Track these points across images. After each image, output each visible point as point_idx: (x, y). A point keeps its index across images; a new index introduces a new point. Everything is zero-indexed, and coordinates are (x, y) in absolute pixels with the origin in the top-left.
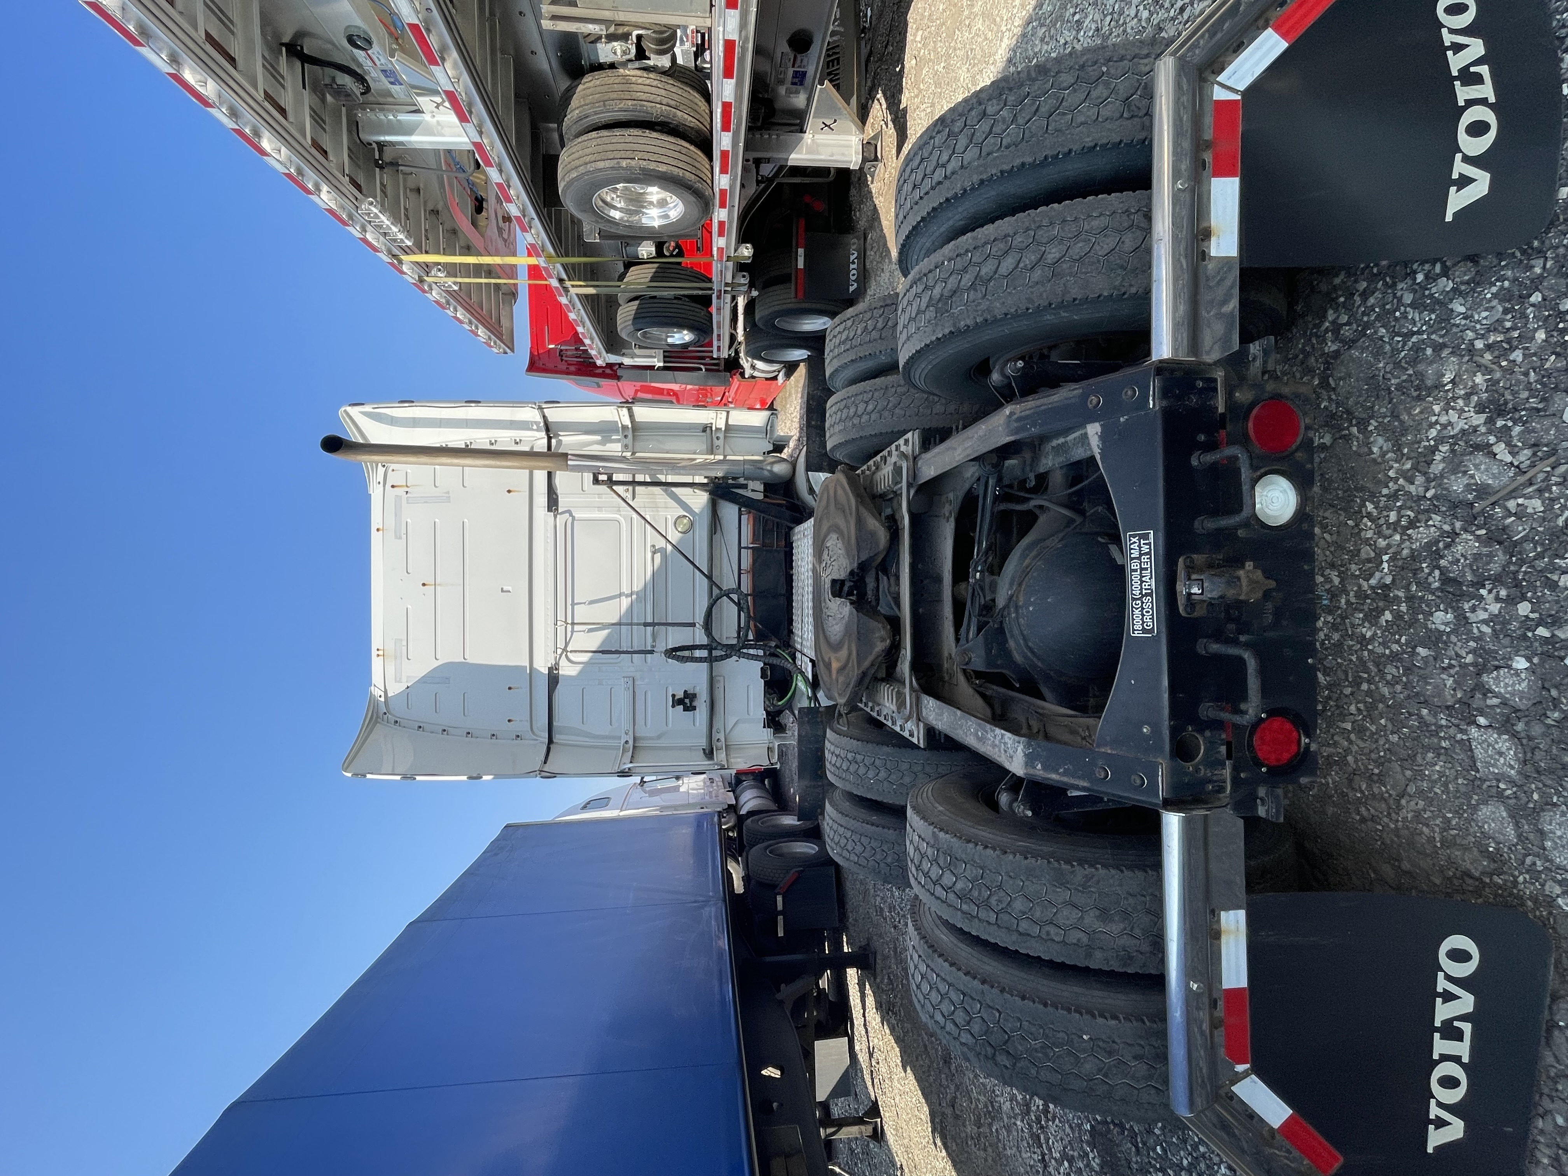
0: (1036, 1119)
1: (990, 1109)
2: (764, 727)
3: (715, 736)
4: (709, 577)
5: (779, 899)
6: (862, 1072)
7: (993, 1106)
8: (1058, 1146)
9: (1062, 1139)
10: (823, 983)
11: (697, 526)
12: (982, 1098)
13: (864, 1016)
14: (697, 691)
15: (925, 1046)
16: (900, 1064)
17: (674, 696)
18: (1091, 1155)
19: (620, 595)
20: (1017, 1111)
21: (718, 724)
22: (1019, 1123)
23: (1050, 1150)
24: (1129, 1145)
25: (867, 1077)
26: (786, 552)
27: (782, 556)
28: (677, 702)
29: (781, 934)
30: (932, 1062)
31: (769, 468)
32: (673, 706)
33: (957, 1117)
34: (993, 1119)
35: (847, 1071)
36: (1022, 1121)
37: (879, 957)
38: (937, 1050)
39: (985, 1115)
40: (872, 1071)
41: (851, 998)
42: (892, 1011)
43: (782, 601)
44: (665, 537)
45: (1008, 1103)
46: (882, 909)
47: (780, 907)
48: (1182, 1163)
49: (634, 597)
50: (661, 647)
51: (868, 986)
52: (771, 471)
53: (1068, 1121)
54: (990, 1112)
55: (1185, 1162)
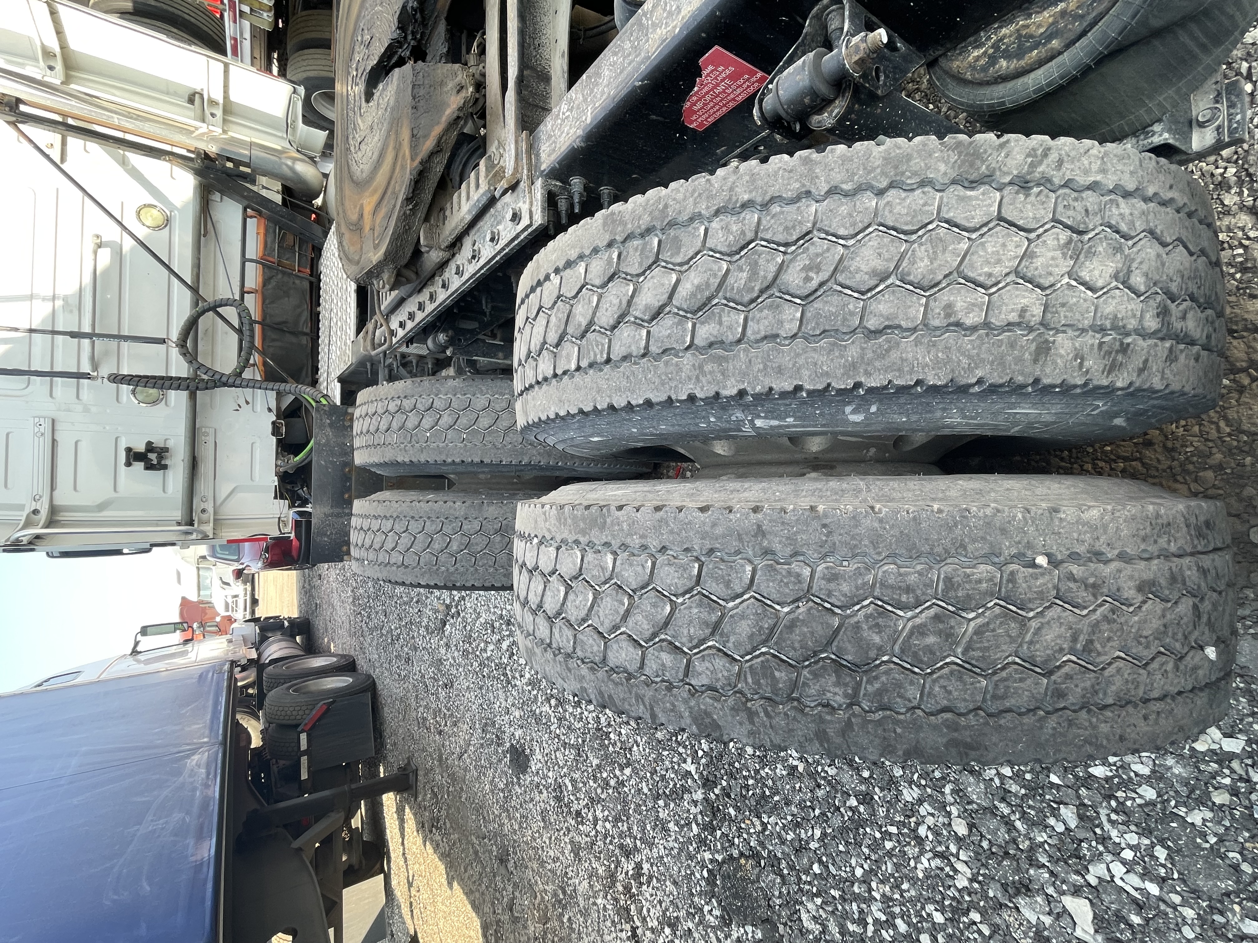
0: (625, 888)
1: (561, 896)
2: (276, 498)
3: (197, 504)
4: (194, 289)
5: (303, 737)
6: (399, 907)
7: (564, 893)
8: (656, 912)
9: (660, 902)
10: (356, 822)
11: (176, 224)
12: (549, 888)
13: (403, 844)
14: (170, 444)
15: (476, 853)
16: (446, 883)
17: (129, 450)
18: (706, 908)
19: (31, 297)
20: (598, 887)
21: (203, 487)
22: (599, 901)
23: (644, 920)
24: (772, 876)
25: (405, 911)
26: (311, 283)
27: (306, 285)
28: (133, 457)
29: (304, 776)
30: (484, 868)
31: (289, 163)
32: (128, 464)
33: (515, 920)
34: (564, 907)
35: (382, 911)
36: (605, 897)
37: (421, 773)
38: (491, 852)
39: (554, 906)
40: (411, 903)
41: (388, 831)
42: (437, 828)
43: (305, 340)
44: (120, 223)
45: (585, 884)
46: (425, 719)
47: (304, 745)
48: (853, 874)
49: (59, 303)
50: (105, 370)
51: (407, 810)
52: (292, 169)
53: (671, 876)
54: (560, 902)
55: (859, 872)
